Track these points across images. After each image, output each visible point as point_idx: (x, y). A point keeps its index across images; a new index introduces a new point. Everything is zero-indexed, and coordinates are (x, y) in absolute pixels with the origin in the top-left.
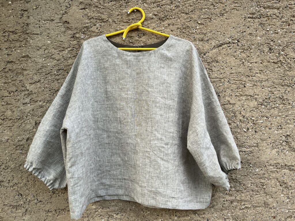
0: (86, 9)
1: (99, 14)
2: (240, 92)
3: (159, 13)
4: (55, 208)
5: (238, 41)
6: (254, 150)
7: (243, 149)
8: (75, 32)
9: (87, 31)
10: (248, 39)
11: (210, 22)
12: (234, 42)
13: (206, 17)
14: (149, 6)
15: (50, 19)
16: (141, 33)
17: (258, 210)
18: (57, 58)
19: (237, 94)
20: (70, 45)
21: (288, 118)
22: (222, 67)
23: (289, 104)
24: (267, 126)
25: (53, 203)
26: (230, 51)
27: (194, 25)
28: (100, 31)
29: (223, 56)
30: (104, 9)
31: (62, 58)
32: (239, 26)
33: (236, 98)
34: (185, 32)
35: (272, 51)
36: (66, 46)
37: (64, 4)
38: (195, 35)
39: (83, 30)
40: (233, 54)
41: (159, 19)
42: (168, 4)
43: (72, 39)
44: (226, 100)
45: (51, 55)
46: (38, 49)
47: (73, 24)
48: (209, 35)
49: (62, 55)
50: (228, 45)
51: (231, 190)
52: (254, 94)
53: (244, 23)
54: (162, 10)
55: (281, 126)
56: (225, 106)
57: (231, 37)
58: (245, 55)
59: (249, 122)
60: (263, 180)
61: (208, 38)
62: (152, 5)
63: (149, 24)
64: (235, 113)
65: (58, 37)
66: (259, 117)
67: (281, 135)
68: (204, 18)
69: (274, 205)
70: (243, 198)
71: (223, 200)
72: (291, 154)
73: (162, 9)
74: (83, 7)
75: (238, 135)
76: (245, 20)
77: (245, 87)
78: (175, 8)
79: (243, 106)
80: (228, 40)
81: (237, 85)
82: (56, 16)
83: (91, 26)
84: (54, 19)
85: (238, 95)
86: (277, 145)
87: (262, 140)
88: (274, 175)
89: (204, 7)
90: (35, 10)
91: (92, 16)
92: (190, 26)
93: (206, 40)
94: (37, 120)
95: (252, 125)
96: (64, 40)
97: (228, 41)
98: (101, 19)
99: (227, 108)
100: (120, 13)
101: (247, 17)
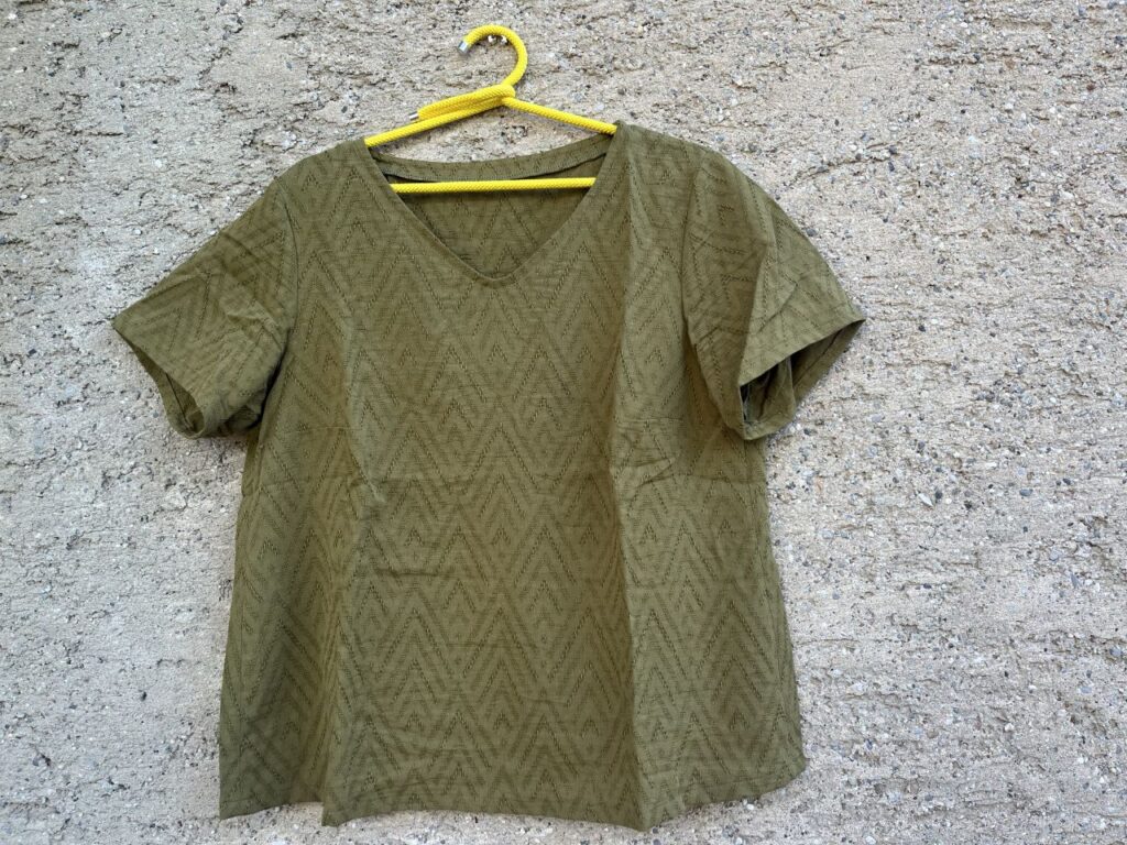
0: (302, 35)
1: (351, 57)
2: (904, 351)
3: (585, 48)
4: (179, 814)
5: (893, 152)
6: (962, 578)
7: (920, 574)
8: (258, 124)
9: (306, 122)
10: (932, 144)
11: (781, 79)
12: (875, 155)
13: (764, 63)
14: (546, 23)
15: (165, 79)
16: (515, 127)
17: (983, 821)
18: (188, 226)
19: (893, 357)
20: (238, 176)
21: (1095, 449)
22: (832, 252)
23: (1100, 394)
24: (1012, 485)
25: (169, 794)
26: (860, 193)
27: (718, 95)
28: (355, 120)
29: (836, 212)
30: (370, 34)
31: (210, 226)
32: (894, 93)
33: (890, 373)
34: (684, 119)
35: (1028, 189)
36: (226, 179)
37: (219, 19)
38: (724, 130)
39: (291, 118)
40: (872, 201)
41: (585, 70)
42: (618, 13)
43: (249, 152)
44: (848, 384)
45: (165, 213)
46: (117, 190)
47: (251, 96)
48: (780, 128)
49: (208, 212)
50: (855, 168)
51: (875, 740)
52: (958, 356)
53: (914, 82)
54: (596, 38)
55: (1067, 482)
56: (847, 405)
57: (864, 136)
58: (920, 206)
59: (943, 468)
60: (1001, 697)
61: (774, 143)
62: (557, 21)
63: (544, 90)
64: (887, 432)
65: (194, 144)
66: (983, 450)
67: (1072, 520)
68: (757, 66)
69: (1051, 799)
70: (922, 772)
71: (846, 778)
72: (1113, 596)
73: (596, 32)
74: (290, 29)
75: (899, 522)
76: (917, 69)
77: (922, 329)
78: (645, 28)
79: (917, 403)
80: (854, 148)
81: (893, 323)
82: (188, 65)
83: (322, 100)
84: (178, 76)
85: (896, 361)
86: (1054, 556)
87: (996, 539)
88: (1047, 680)
89: (755, 25)
90: (105, 42)
91: (326, 63)
92: (703, 96)
93: (766, 149)
94: (110, 466)
95: (954, 478)
96: (220, 157)
97: (853, 152)
98: (357, 73)
99: (853, 414)
100: (431, 51)
101: (926, 60)
